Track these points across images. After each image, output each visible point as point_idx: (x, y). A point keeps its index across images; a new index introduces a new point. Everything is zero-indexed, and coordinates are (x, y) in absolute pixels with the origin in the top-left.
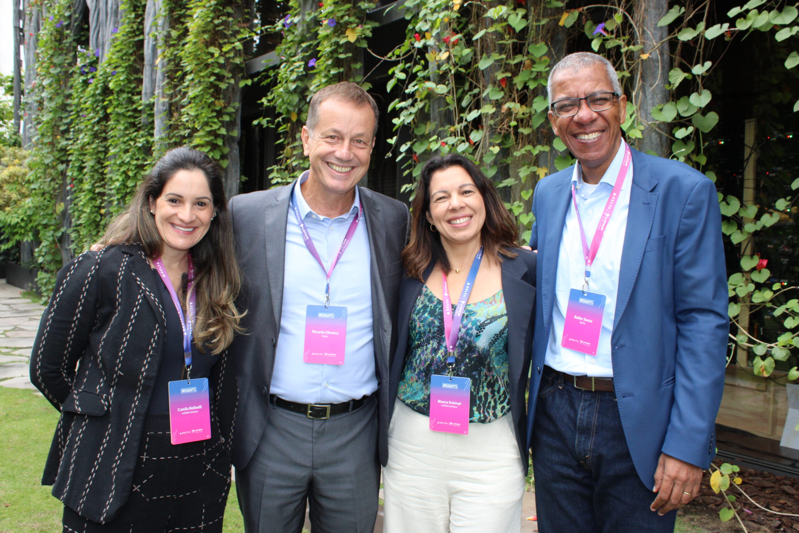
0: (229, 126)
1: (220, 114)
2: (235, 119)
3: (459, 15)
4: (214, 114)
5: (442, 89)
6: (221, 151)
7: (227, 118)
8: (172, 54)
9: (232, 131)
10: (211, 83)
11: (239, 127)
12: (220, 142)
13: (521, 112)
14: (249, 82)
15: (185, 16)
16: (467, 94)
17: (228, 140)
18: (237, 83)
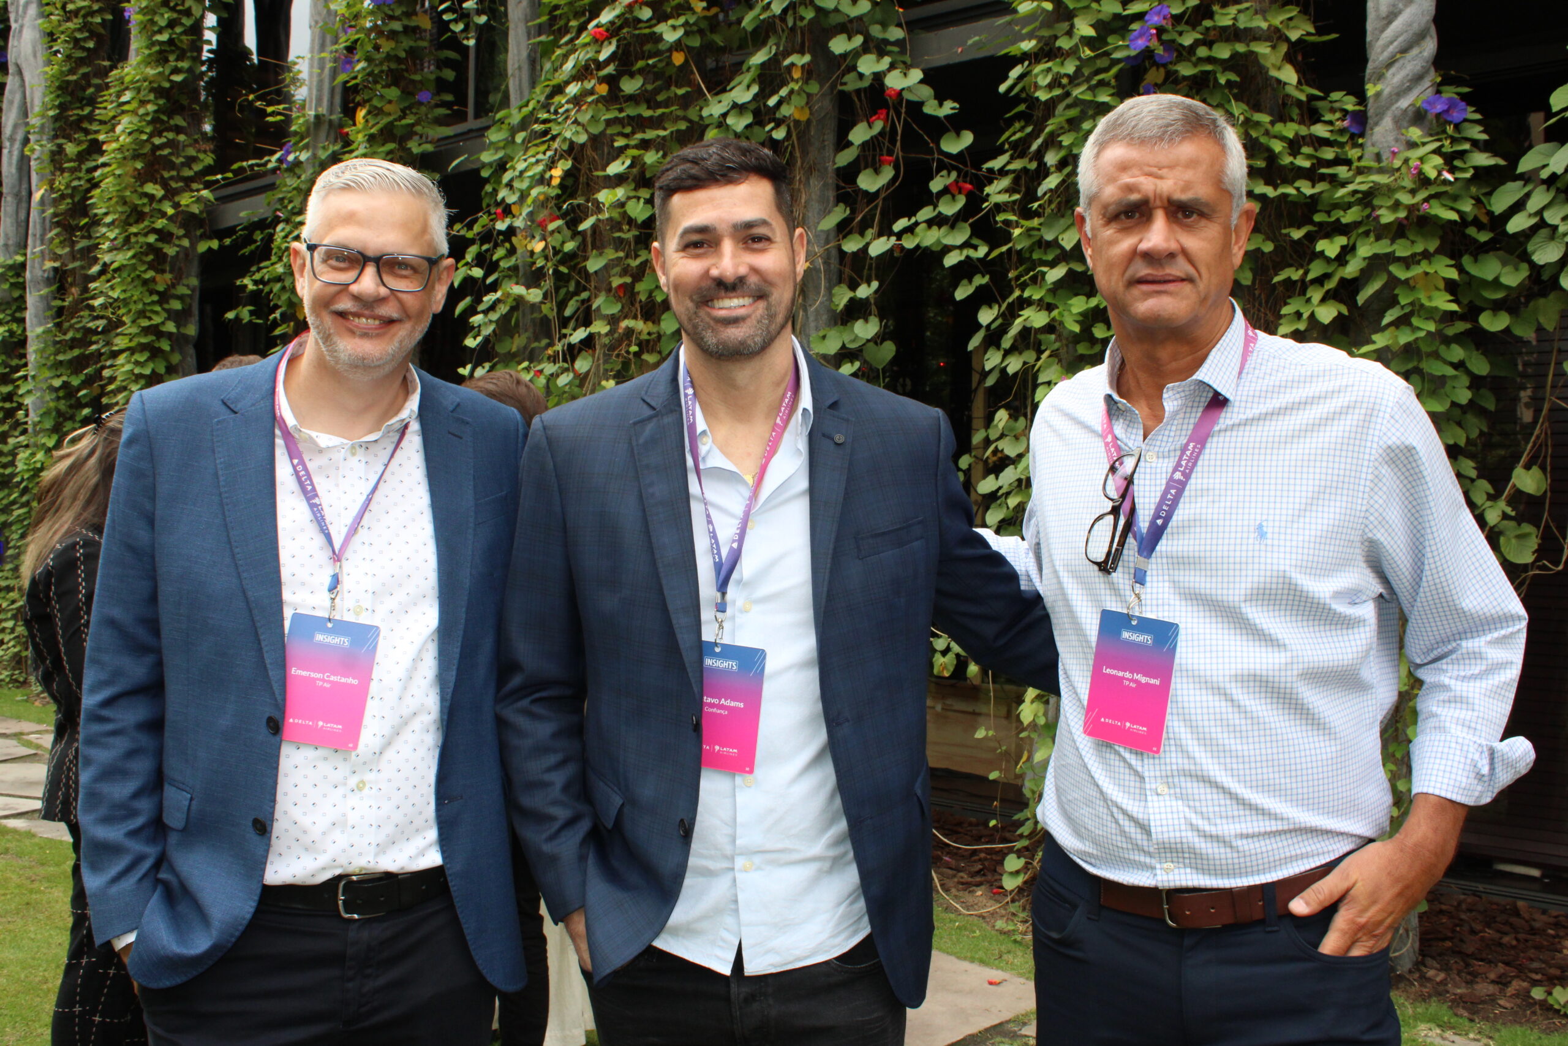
0: (178, 317)
1: (164, 297)
2: (190, 306)
3: (560, 192)
4: (155, 298)
5: (534, 295)
6: (167, 360)
7: (176, 305)
8: (68, 186)
9: (185, 326)
10: (149, 245)
11: (197, 318)
12: (165, 346)
13: (646, 331)
14: (215, 244)
15: (90, 118)
16: (571, 298)
17: (178, 341)
18: (193, 245)
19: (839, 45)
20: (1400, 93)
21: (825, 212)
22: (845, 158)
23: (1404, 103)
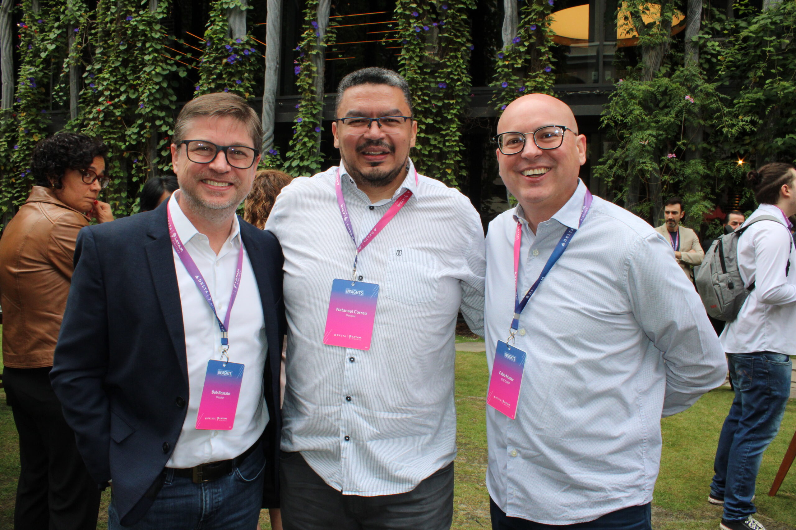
19: (158, 123)
20: (266, 148)
21: (154, 158)
22: (158, 147)
23: (266, 150)
